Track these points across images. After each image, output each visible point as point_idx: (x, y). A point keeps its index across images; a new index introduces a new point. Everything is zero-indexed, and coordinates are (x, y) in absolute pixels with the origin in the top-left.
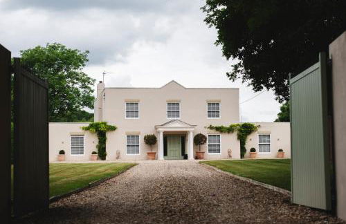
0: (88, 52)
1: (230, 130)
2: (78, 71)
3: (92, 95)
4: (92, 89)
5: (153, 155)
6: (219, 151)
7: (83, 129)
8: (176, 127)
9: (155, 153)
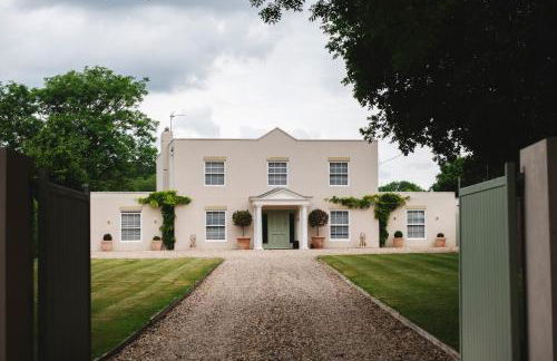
0: (147, 79)
1: (364, 204)
2: (132, 109)
3: (153, 145)
4: (154, 136)
5: (246, 243)
6: (346, 235)
7: (140, 201)
8: (281, 199)
9: (249, 239)
